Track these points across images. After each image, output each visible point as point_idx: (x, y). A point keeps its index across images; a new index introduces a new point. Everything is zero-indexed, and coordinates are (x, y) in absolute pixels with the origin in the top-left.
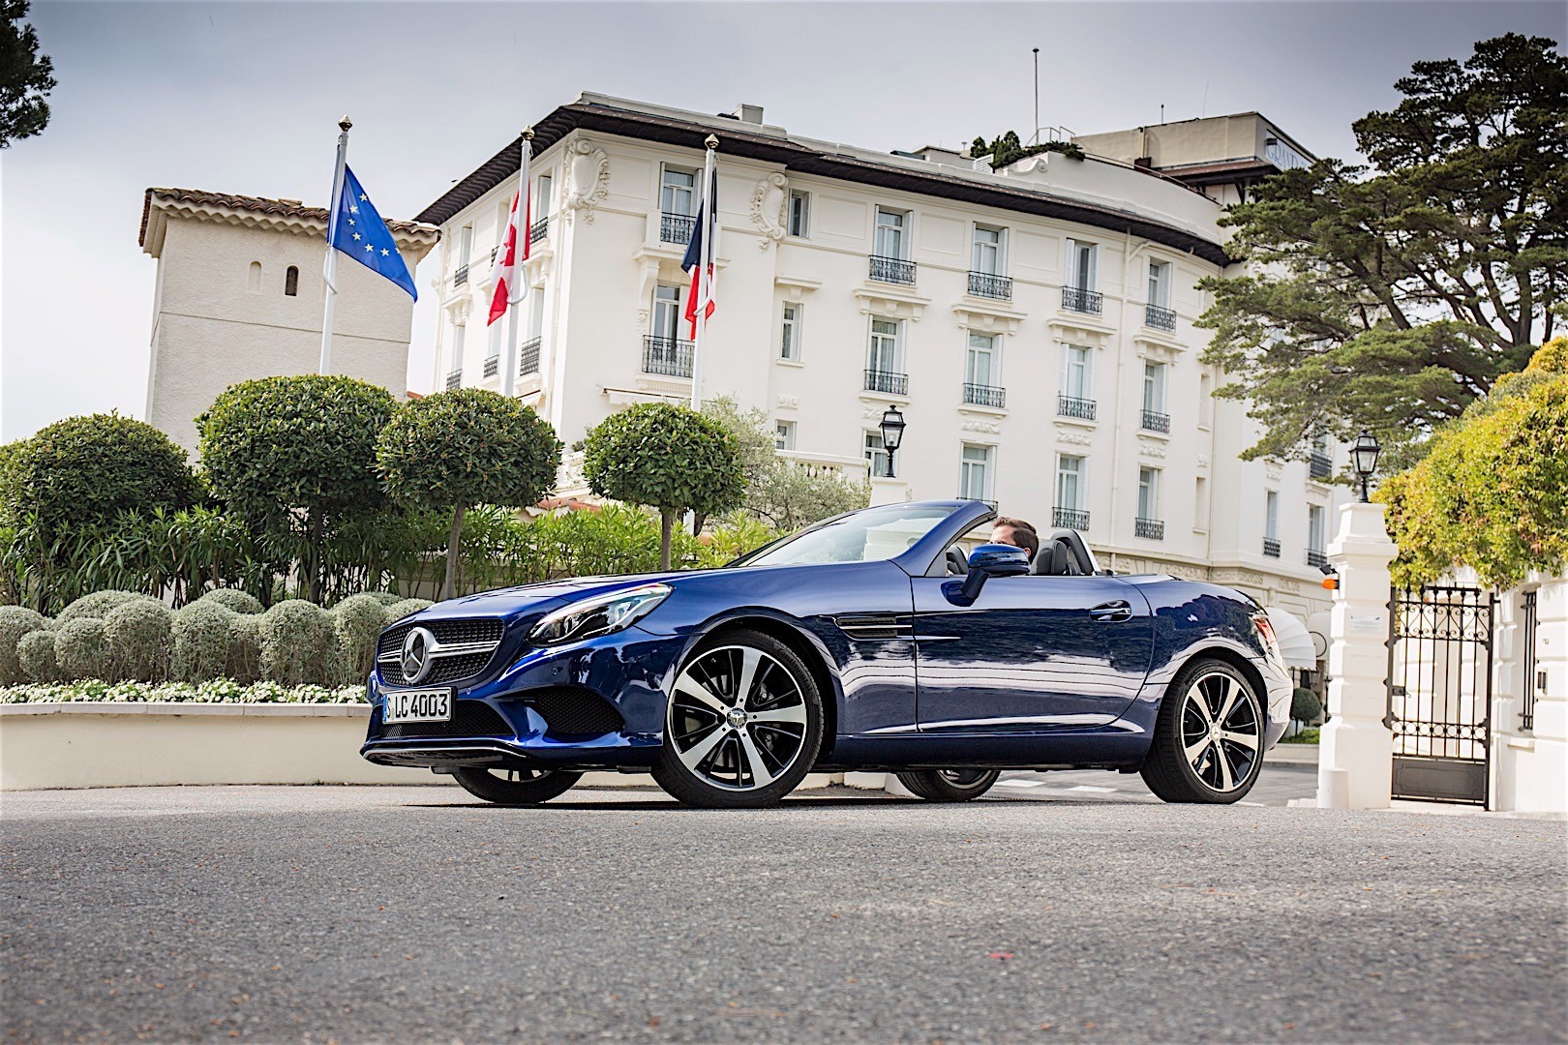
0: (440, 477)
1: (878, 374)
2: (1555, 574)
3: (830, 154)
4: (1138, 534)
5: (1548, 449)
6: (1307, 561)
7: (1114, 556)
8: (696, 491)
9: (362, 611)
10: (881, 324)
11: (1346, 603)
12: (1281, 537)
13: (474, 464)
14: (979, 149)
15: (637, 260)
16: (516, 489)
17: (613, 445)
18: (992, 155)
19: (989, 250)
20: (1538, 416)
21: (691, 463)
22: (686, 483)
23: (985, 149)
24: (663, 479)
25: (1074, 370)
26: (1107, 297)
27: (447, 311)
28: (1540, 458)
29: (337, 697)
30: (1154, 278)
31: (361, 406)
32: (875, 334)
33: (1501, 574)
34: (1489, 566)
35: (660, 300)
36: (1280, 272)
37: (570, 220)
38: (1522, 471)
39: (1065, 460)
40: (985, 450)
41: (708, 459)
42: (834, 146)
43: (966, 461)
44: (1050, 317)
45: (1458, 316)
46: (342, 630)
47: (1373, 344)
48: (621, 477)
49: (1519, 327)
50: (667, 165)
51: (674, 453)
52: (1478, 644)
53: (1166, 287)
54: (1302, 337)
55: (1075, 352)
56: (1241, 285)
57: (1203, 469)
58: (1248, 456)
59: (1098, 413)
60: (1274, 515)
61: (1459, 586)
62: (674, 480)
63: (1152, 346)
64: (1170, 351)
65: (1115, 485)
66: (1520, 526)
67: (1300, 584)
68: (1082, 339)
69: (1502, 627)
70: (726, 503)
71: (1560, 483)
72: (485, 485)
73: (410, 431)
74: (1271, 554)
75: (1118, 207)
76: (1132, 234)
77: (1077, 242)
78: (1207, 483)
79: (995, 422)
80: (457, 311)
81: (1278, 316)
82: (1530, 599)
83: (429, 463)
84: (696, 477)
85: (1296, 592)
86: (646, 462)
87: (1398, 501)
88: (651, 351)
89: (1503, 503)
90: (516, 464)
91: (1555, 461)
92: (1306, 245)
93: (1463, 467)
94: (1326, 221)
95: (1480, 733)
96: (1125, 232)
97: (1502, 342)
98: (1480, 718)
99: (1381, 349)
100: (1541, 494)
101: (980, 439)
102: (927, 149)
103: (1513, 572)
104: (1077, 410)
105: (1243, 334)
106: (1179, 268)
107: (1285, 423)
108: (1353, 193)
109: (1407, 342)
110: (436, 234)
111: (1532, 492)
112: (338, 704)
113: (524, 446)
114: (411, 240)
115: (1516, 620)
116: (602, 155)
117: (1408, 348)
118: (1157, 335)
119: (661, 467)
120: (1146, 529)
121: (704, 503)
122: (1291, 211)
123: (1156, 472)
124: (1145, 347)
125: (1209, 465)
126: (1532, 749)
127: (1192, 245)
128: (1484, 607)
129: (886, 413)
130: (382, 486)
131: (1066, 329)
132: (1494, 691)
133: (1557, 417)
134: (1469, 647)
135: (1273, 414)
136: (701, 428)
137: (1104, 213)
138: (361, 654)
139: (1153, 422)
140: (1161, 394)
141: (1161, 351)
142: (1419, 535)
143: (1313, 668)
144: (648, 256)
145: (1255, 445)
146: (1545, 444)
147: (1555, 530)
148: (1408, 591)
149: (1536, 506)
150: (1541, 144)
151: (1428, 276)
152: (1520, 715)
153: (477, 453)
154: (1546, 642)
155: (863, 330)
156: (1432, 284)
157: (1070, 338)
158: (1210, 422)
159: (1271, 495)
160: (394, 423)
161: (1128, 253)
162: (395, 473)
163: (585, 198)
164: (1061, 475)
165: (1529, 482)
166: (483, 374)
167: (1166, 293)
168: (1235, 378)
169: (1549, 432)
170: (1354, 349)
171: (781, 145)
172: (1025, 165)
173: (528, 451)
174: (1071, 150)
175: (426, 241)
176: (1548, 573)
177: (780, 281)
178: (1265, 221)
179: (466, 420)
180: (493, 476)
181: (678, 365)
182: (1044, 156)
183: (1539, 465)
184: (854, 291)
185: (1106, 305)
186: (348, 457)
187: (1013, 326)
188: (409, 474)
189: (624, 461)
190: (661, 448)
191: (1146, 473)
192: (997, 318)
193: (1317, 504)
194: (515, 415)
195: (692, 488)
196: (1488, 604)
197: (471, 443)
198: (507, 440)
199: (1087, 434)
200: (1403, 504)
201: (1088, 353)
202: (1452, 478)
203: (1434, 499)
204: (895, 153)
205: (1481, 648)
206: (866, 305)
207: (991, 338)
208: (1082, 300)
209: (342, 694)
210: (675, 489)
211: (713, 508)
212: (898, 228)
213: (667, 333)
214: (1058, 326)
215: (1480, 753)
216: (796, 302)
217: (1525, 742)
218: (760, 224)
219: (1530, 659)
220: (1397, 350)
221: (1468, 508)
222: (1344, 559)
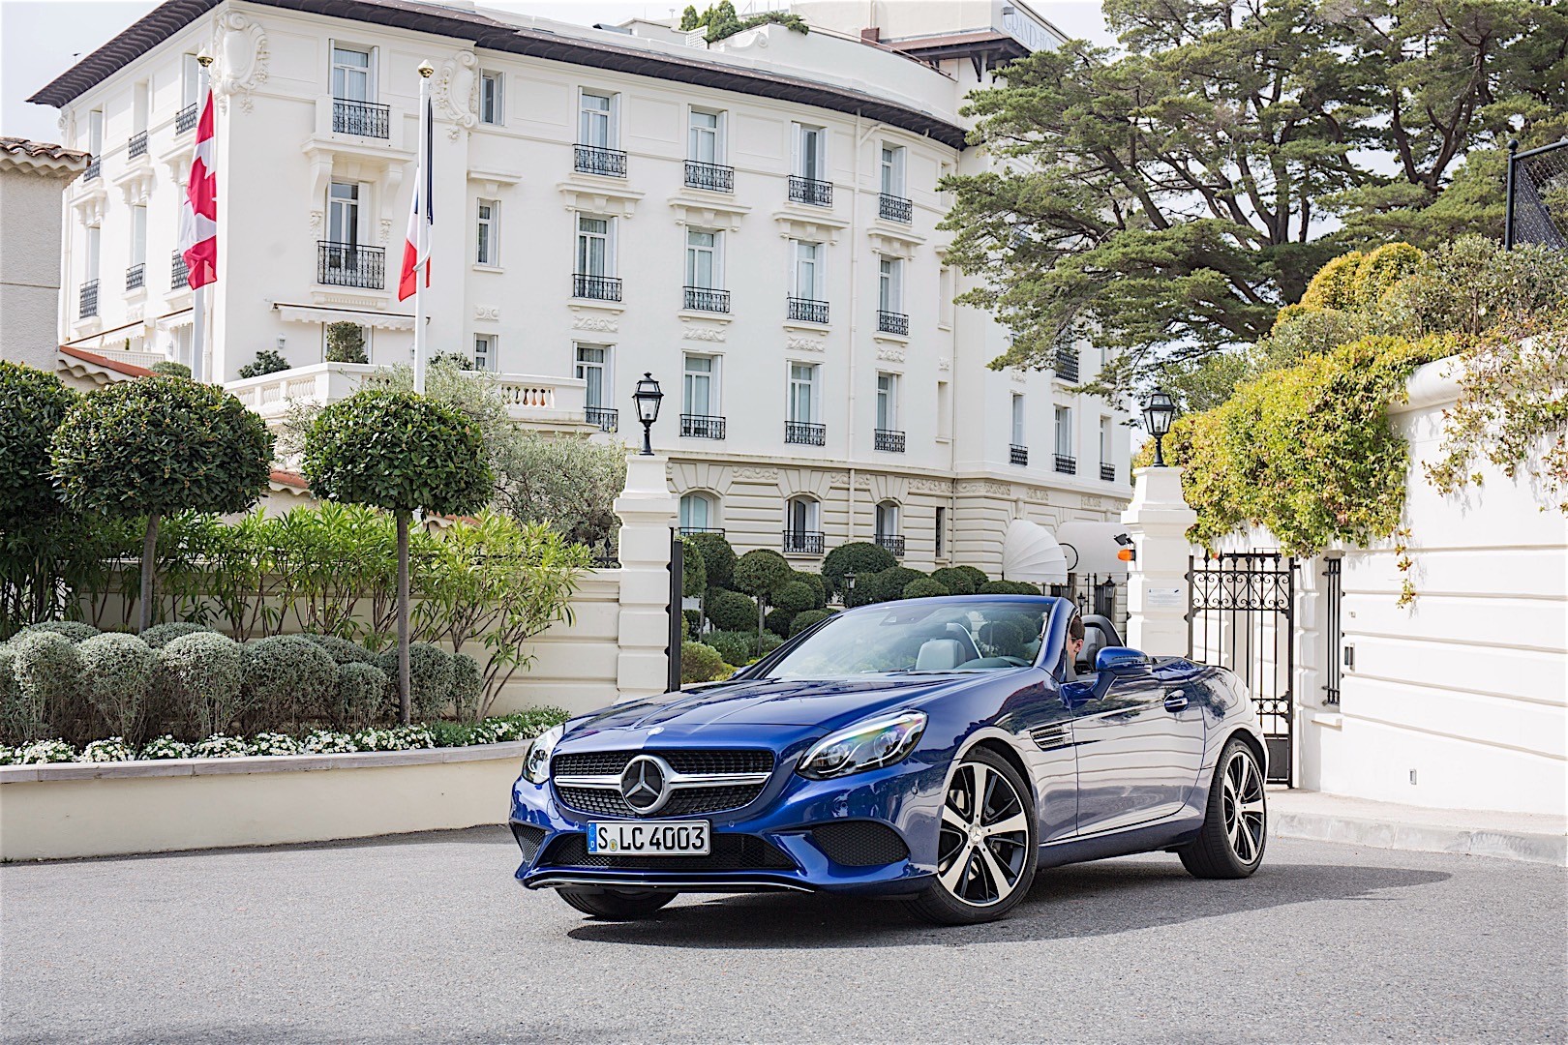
0: (131, 484)
1: (587, 278)
2: (1361, 544)
3: (525, 29)
4: (877, 447)
5: (1356, 416)
6: (1055, 467)
7: (853, 472)
8: (437, 491)
9: (48, 652)
10: (587, 222)
11: (1143, 576)
12: (1027, 443)
13: (173, 469)
14: (690, 20)
15: (306, 153)
16: (224, 495)
17: (338, 443)
18: (706, 27)
19: (706, 136)
20: (1345, 380)
21: (431, 460)
22: (426, 484)
23: (697, 19)
24: (398, 481)
25: (803, 268)
26: (839, 187)
27: (76, 210)
28: (1346, 426)
29: (23, 757)
30: (887, 164)
31: (26, 397)
32: (583, 233)
33: (1304, 542)
34: (1291, 534)
35: (336, 200)
36: (1027, 166)
37: (224, 107)
38: (1328, 439)
39: (797, 368)
40: (709, 360)
41: (449, 454)
42: (529, 19)
43: (689, 373)
44: (777, 211)
45: (1215, 210)
46: (24, 675)
47: (1132, 245)
48: (349, 479)
49: (1277, 221)
50: (336, 42)
51: (410, 451)
52: (1279, 612)
53: (900, 173)
54: (1051, 232)
55: (804, 248)
56: (984, 182)
57: (944, 372)
58: (997, 365)
59: (832, 316)
60: (1020, 420)
61: (1259, 552)
62: (411, 481)
63: (888, 240)
64: (907, 244)
65: (852, 394)
66: (1325, 495)
67: (1049, 493)
68: (811, 234)
69: (1302, 594)
70: (471, 502)
71: (1368, 454)
72: (186, 492)
73: (92, 431)
74: (1017, 462)
75: (847, 86)
76: (862, 116)
77: (803, 125)
78: (949, 387)
79: (720, 329)
80: (89, 211)
81: (1026, 213)
82: (1333, 567)
83: (118, 469)
84: (437, 476)
85: (1044, 502)
86: (379, 462)
87: (1184, 449)
88: (327, 259)
89: (1306, 469)
90: (221, 466)
91: (1363, 429)
92: (1055, 135)
93: (1260, 425)
94: (1077, 109)
95: (1283, 707)
96: (855, 114)
97: (1260, 238)
98: (1282, 692)
99: (1141, 251)
100: (1349, 464)
101: (704, 349)
102: (634, 21)
103: (1316, 539)
104: (808, 311)
105: (989, 233)
106: (913, 153)
107: (1036, 328)
108: (1106, 78)
109: (1168, 244)
110: (86, 158)
111: (1340, 461)
112: (25, 767)
113: (230, 444)
114: (55, 166)
115: (1318, 588)
116: (259, 31)
117: (1170, 250)
118: (893, 227)
119: (396, 467)
120: (888, 441)
121: (447, 504)
122: (1042, 98)
123: (895, 378)
124: (880, 240)
125: (951, 368)
126: (1339, 728)
127: (927, 127)
128: (1283, 573)
129: (640, 382)
130: (58, 494)
131: (794, 223)
132: (1296, 662)
133: (1364, 382)
134: (1269, 616)
135: (1023, 319)
136: (439, 419)
137: (833, 94)
138: (47, 704)
139: (891, 324)
140: (898, 291)
141: (897, 245)
142: (1210, 490)
143: (1065, 583)
144: (320, 150)
145: (1005, 354)
146: (1352, 410)
147: (1362, 500)
148: (1207, 559)
149: (1343, 475)
150: (1295, 24)
151: (1180, 164)
152: (1324, 688)
153: (176, 456)
154: (1353, 615)
155: (571, 229)
156: (1184, 174)
157: (799, 233)
158: (951, 321)
159: (1017, 397)
160: (72, 422)
161: (858, 137)
162: (76, 481)
163: (242, 82)
164: (793, 385)
165: (1336, 450)
166: (125, 286)
167: (900, 180)
168: (979, 281)
169: (1357, 398)
170: (1112, 251)
171: (469, 19)
172: (741, 39)
173: (236, 451)
174: (794, 22)
175: (73, 167)
176: (1354, 544)
177: (473, 175)
178: (1014, 108)
179: (159, 416)
180: (196, 482)
181: (359, 274)
182: (764, 29)
183: (1347, 432)
184: (558, 185)
185: (836, 195)
186: (13, 461)
187: (736, 221)
188: (93, 482)
189: (352, 461)
190: (395, 445)
191: (884, 380)
192: (718, 213)
193: (1064, 405)
194: (219, 408)
195: (432, 489)
196: (1288, 570)
197: (168, 444)
198: (211, 438)
199: (821, 339)
200: (1190, 453)
201: (818, 249)
202: (1249, 437)
203: (1230, 458)
204: (598, 27)
205: (1282, 617)
206: (572, 201)
207: (713, 234)
208: (810, 190)
209: (29, 753)
210: (413, 491)
211: (457, 509)
212: (604, 113)
213: (344, 238)
214: (785, 220)
215: (1282, 728)
216: (493, 199)
217: (1330, 718)
218: (448, 111)
219: (1334, 632)
220: (1159, 251)
221: (1267, 471)
222: (1141, 528)
